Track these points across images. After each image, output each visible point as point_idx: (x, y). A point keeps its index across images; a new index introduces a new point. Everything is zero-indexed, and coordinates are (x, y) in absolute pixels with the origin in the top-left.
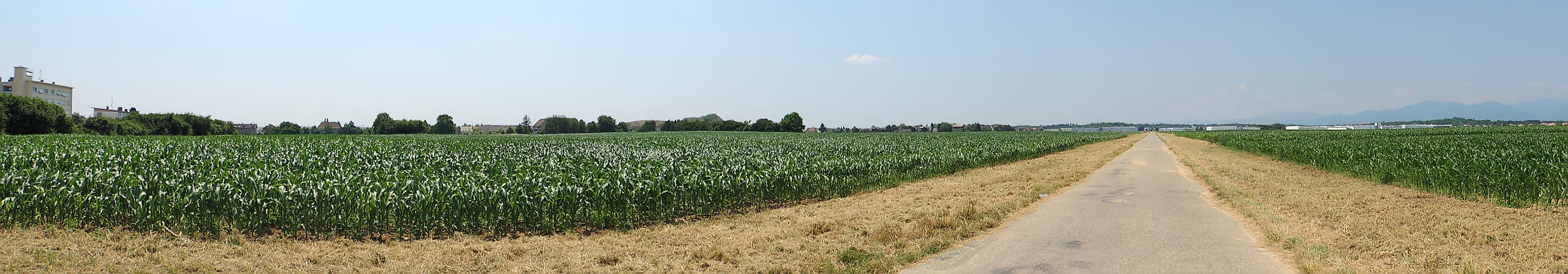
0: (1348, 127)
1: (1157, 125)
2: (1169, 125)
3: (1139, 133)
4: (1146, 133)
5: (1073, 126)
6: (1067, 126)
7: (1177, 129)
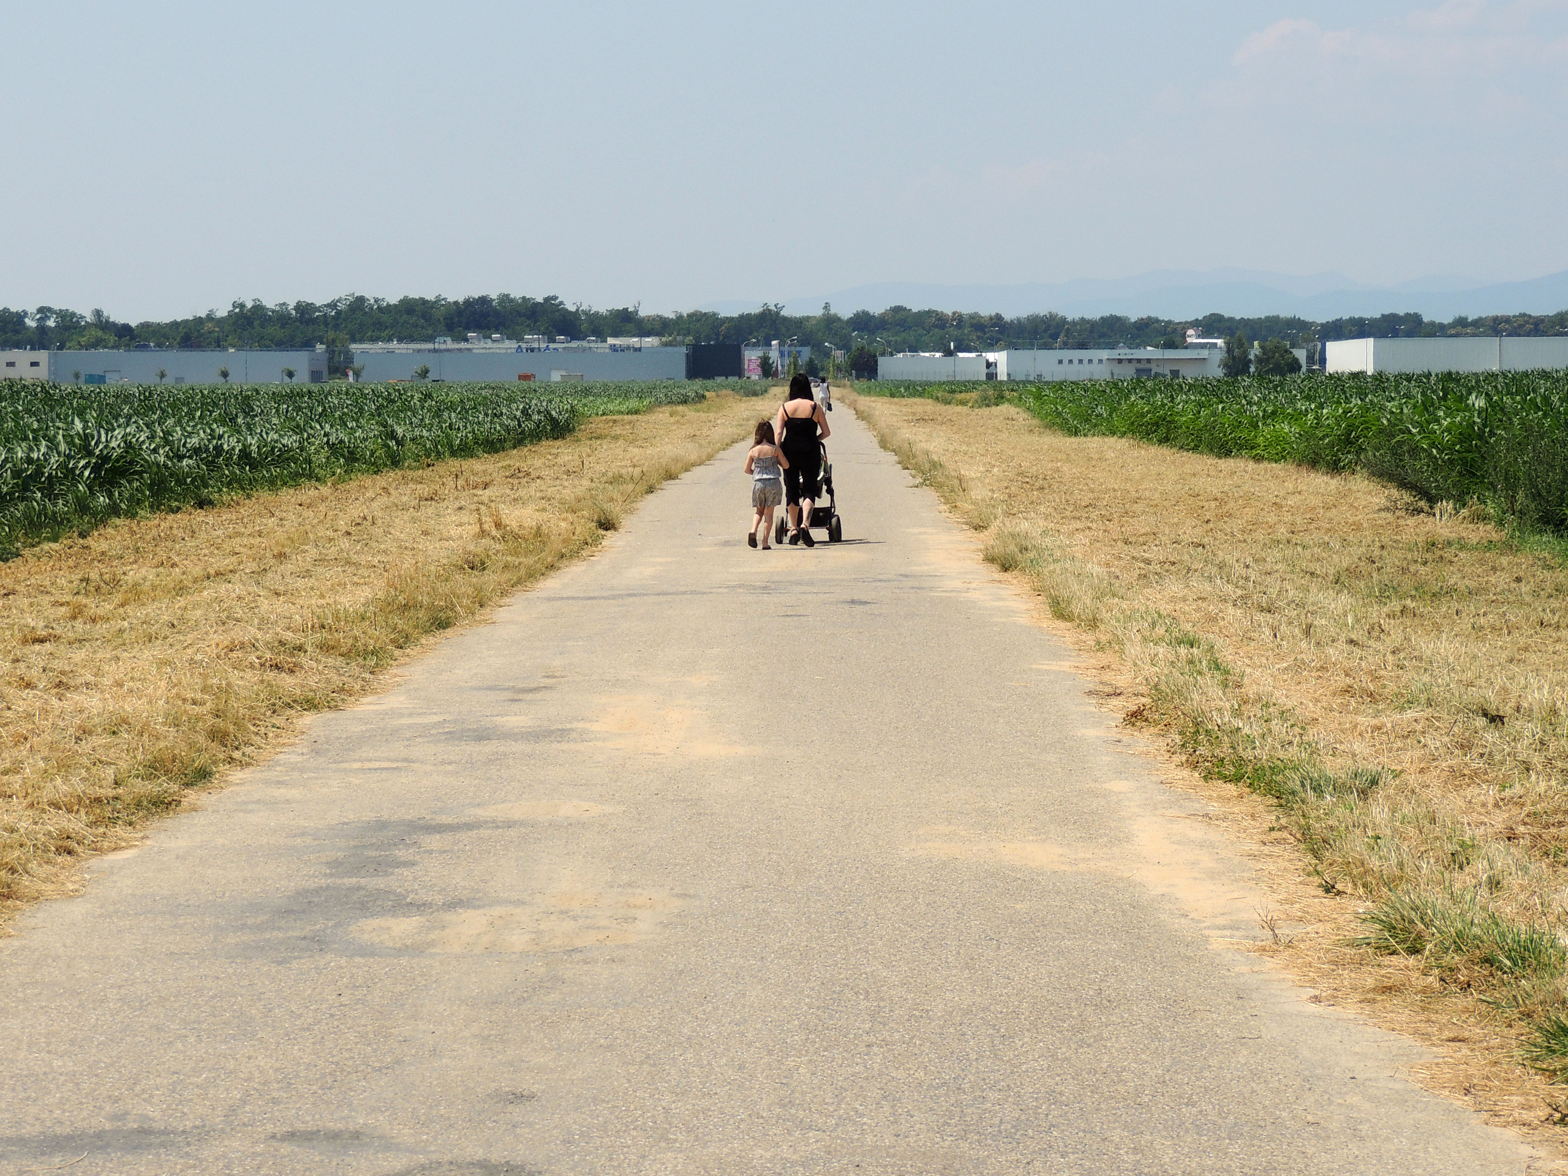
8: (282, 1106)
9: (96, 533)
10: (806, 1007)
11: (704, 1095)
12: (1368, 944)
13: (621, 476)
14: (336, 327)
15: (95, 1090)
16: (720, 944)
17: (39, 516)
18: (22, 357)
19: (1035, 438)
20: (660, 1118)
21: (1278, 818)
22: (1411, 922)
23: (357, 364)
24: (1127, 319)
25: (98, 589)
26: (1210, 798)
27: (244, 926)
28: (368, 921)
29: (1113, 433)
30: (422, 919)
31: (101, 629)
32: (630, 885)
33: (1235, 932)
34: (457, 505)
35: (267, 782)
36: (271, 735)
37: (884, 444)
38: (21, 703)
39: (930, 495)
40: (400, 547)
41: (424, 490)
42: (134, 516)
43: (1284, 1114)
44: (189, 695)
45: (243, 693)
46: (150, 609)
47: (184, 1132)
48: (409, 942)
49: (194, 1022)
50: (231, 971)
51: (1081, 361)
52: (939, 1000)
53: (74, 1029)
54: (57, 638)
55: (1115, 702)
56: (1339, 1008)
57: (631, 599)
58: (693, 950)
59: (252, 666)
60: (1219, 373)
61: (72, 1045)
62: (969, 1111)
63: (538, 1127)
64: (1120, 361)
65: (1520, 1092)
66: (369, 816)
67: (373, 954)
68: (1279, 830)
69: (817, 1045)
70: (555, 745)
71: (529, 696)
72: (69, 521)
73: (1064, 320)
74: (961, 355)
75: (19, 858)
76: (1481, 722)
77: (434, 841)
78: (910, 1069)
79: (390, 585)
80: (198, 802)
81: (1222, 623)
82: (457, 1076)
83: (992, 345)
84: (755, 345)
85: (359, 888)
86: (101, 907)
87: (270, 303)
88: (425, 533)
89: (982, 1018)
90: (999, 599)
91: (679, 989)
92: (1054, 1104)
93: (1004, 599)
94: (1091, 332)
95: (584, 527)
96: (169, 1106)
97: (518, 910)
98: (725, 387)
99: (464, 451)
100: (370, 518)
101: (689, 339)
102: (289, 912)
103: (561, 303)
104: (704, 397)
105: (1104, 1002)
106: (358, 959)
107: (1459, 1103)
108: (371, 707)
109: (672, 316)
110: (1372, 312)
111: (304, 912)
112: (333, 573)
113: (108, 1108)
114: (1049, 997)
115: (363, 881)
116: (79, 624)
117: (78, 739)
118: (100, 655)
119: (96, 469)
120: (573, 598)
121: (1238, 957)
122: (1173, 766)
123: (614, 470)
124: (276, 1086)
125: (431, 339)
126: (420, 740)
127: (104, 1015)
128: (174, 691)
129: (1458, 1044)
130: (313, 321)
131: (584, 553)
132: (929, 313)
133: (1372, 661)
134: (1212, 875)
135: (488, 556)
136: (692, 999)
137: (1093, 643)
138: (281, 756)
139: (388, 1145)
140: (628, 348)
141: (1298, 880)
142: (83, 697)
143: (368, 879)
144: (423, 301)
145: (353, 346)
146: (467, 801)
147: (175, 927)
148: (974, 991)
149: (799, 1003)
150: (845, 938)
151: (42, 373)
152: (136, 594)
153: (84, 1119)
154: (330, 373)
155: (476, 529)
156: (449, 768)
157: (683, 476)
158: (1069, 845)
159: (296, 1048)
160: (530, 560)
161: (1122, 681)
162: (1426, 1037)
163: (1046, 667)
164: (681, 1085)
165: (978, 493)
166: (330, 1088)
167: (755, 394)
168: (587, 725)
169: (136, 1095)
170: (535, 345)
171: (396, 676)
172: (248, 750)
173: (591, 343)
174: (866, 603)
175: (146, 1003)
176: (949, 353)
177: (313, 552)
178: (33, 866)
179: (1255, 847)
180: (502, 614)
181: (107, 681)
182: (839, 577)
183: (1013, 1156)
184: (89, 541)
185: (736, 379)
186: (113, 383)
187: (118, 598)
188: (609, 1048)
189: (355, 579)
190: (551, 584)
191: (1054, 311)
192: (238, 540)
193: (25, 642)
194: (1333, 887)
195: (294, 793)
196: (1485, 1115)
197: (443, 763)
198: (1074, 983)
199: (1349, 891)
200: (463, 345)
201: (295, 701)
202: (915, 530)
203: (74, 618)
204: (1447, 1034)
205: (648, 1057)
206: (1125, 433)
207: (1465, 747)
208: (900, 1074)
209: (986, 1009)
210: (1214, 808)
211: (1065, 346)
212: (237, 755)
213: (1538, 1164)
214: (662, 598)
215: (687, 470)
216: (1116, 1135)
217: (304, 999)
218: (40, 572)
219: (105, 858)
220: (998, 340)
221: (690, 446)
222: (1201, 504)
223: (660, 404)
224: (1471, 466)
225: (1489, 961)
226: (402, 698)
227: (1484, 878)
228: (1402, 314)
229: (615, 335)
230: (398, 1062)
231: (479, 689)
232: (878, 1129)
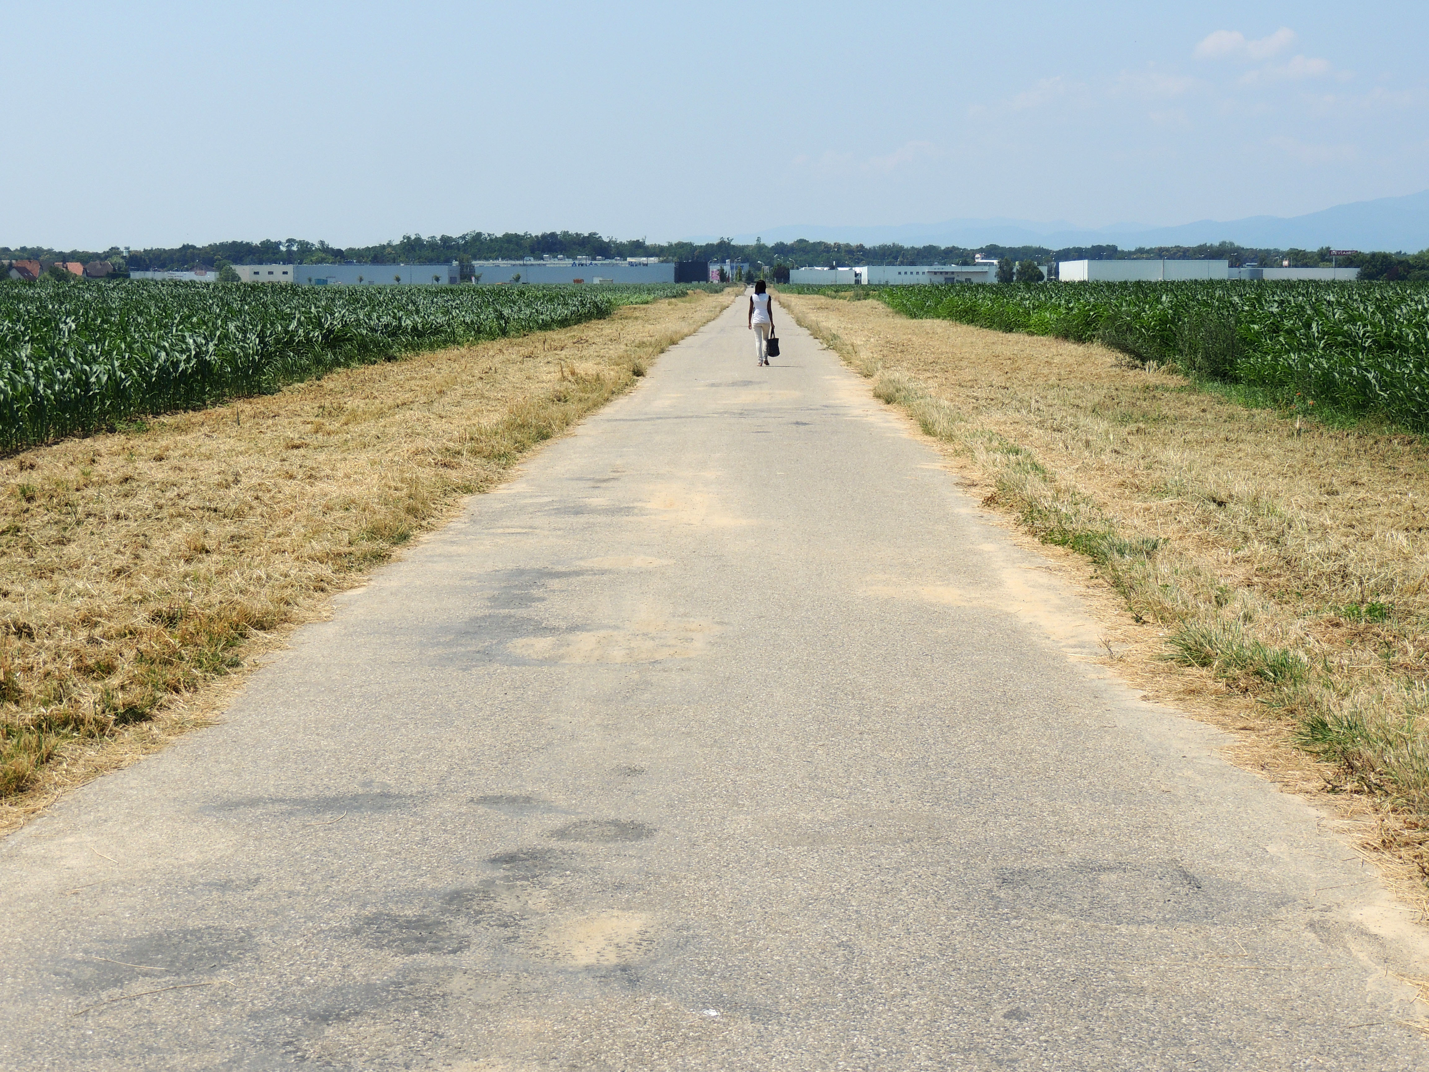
8: (475, 777)
9: (326, 377)
10: (814, 705)
11: (757, 770)
12: (1172, 659)
13: (644, 343)
14: (465, 251)
15: (350, 764)
16: (751, 658)
17: (292, 366)
18: (278, 269)
19: (890, 319)
20: (731, 788)
21: (1096, 571)
22: (1201, 645)
23: (477, 273)
24: (939, 247)
25: (330, 413)
26: (1047, 556)
27: (438, 644)
28: (519, 640)
29: (939, 317)
30: (554, 639)
31: (334, 439)
32: (685, 615)
33: (1083, 650)
34: (546, 361)
35: (445, 542)
36: (444, 510)
37: (799, 323)
38: (287, 488)
39: (833, 355)
40: (514, 387)
41: (524, 351)
42: (348, 366)
43: (1146, 785)
44: (393, 484)
45: (427, 483)
46: (364, 426)
47: (411, 796)
48: (547, 656)
49: (412, 713)
50: (432, 675)
51: (912, 273)
52: (901, 700)
53: (333, 717)
54: (307, 445)
55: (974, 490)
56: (1162, 705)
57: (660, 421)
58: (733, 662)
59: (429, 464)
60: (995, 281)
61: (333, 729)
62: (937, 783)
63: (649, 794)
64: (935, 273)
65: (1297, 768)
66: (511, 566)
67: (524, 664)
68: (1097, 578)
69: (827, 733)
70: (625, 518)
71: (604, 485)
72: (310, 370)
73: (902, 248)
74: (840, 269)
75: (291, 594)
76: (1213, 506)
77: (555, 584)
78: (891, 751)
79: (511, 412)
80: (402, 556)
81: (1031, 438)
82: (590, 754)
83: (858, 263)
84: (716, 262)
85: (510, 617)
86: (345, 628)
87: (425, 237)
88: (528, 378)
89: (932, 713)
90: (887, 422)
91: (729, 691)
92: (992, 777)
93: (890, 422)
94: (918, 255)
95: (626, 375)
96: (400, 776)
97: (615, 633)
98: (698, 288)
99: (545, 326)
100: (493, 369)
101: (675, 259)
102: (467, 633)
103: (600, 237)
104: (687, 293)
105: (1009, 700)
106: (514, 668)
107: (1259, 776)
108: (505, 491)
109: (666, 244)
110: (1087, 244)
111: (476, 633)
112: (471, 404)
113: (359, 776)
114: (973, 697)
115: (512, 611)
116: (319, 435)
117: (325, 513)
118: (334, 457)
119: (325, 337)
120: (624, 420)
121: (1088, 667)
122: (1020, 534)
123: (639, 338)
124: (470, 761)
125: (522, 258)
126: (539, 514)
127: (352, 707)
128: (383, 482)
129: (1248, 732)
130: (450, 247)
131: (627, 391)
132: (820, 243)
133: (1128, 465)
134: (1060, 609)
135: (568, 393)
136: (738, 698)
137: (952, 451)
138: (451, 524)
139: (550, 808)
140: (640, 264)
141: (1116, 613)
142: (325, 485)
143: (515, 610)
144: (517, 236)
145: (474, 262)
146: (573, 556)
147: (393, 643)
148: (922, 693)
149: (809, 702)
150: (831, 654)
151: (289, 279)
152: (354, 417)
153: (344, 785)
154: (461, 279)
155: (559, 375)
156: (559, 533)
157: (680, 342)
158: (964, 588)
159: (481, 733)
160: (595, 395)
161: (976, 475)
162: (1225, 726)
163: (926, 467)
164: (740, 763)
165: (864, 354)
166: (506, 764)
167: (716, 292)
168: (644, 504)
169: (378, 768)
170: (584, 262)
171: (519, 470)
172: (431, 520)
173: (617, 261)
174: (805, 424)
175: (379, 699)
176: (832, 268)
177: (460, 391)
178: (300, 600)
179: (1083, 589)
180: (580, 430)
181: (340, 474)
182: (785, 407)
183: (973, 818)
184: (322, 382)
185: (704, 282)
186: (332, 284)
187: (343, 419)
188: (688, 734)
189: (489, 408)
190: (608, 411)
191: (896, 243)
192: (413, 382)
193: (287, 447)
194: (1141, 618)
195: (462, 549)
196: (1279, 785)
197: (555, 529)
198: (986, 686)
199: (1151, 621)
200: (541, 262)
201: (458, 488)
202: (828, 377)
203: (317, 432)
204: (1240, 725)
205: (715, 741)
206: (945, 317)
207: (1206, 522)
208: (885, 754)
209: (933, 706)
210: (1052, 562)
211: (902, 264)
212: (424, 523)
213: (1324, 822)
214: (678, 420)
215: (683, 339)
216: (1039, 801)
217: (483, 697)
218: (293, 402)
219: (345, 594)
220: (862, 260)
221: (683, 324)
222: (1002, 362)
223: (661, 297)
224: (1167, 339)
225: (1259, 673)
226: (524, 485)
227: (1241, 614)
228: (1104, 245)
229: (632, 256)
230: (550, 744)
231: (572, 479)
232: (878, 797)
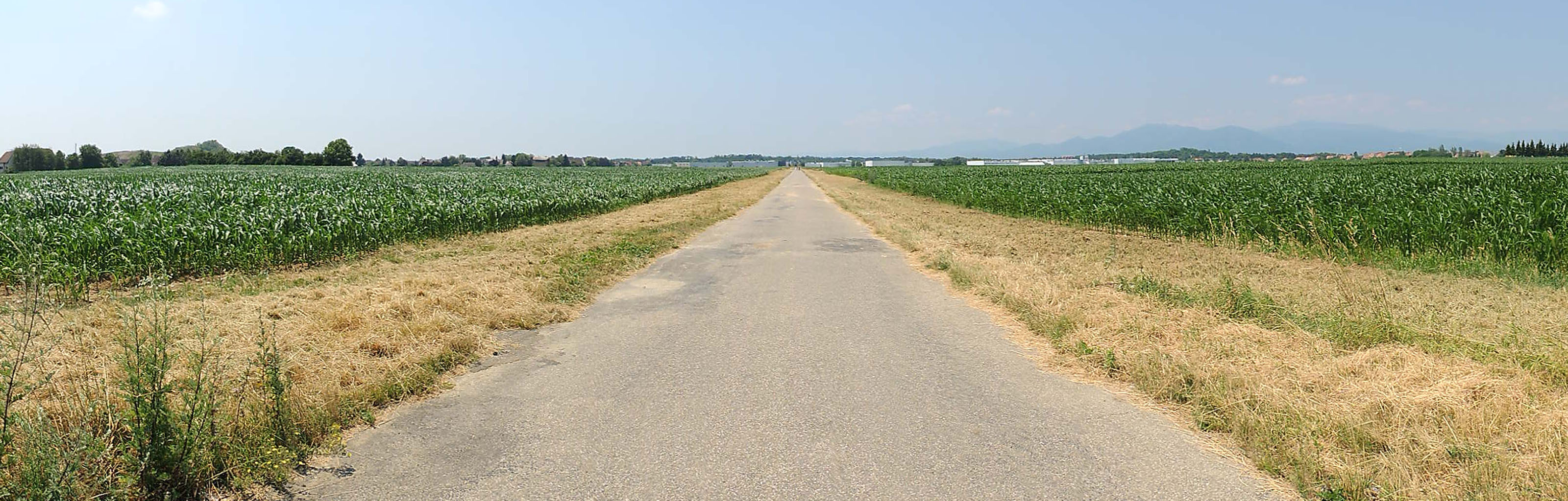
0: (1046, 161)
1: (803, 158)
2: (819, 159)
3: (781, 169)
4: (787, 168)
5: (690, 160)
6: (682, 160)
7: (829, 165)
19: (825, 174)
29: (841, 176)
37: (806, 175)
39: (814, 183)
64: (838, 164)
84: (787, 161)
98: (784, 167)
101: (779, 161)
109: (776, 157)
110: (876, 157)
132: (813, 157)
140: (771, 162)
170: (759, 161)
173: (766, 161)
176: (815, 163)
211: (830, 162)
220: (822, 161)
228: (880, 158)
229: (769, 160)
